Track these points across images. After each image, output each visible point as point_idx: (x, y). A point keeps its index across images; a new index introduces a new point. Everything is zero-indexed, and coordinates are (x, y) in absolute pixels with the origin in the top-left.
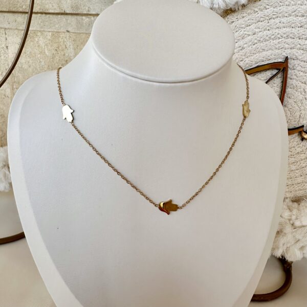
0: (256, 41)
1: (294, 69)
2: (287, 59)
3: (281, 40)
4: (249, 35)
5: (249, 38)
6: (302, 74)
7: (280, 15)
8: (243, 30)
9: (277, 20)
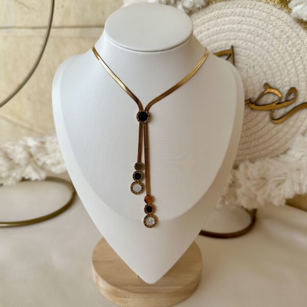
0: (210, 35)
1: (238, 55)
2: (232, 47)
3: (226, 34)
4: (204, 31)
5: (205, 33)
6: (244, 58)
7: (224, 16)
8: (200, 27)
9: (222, 19)
